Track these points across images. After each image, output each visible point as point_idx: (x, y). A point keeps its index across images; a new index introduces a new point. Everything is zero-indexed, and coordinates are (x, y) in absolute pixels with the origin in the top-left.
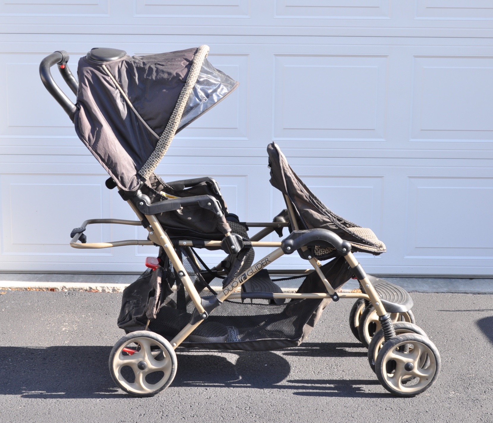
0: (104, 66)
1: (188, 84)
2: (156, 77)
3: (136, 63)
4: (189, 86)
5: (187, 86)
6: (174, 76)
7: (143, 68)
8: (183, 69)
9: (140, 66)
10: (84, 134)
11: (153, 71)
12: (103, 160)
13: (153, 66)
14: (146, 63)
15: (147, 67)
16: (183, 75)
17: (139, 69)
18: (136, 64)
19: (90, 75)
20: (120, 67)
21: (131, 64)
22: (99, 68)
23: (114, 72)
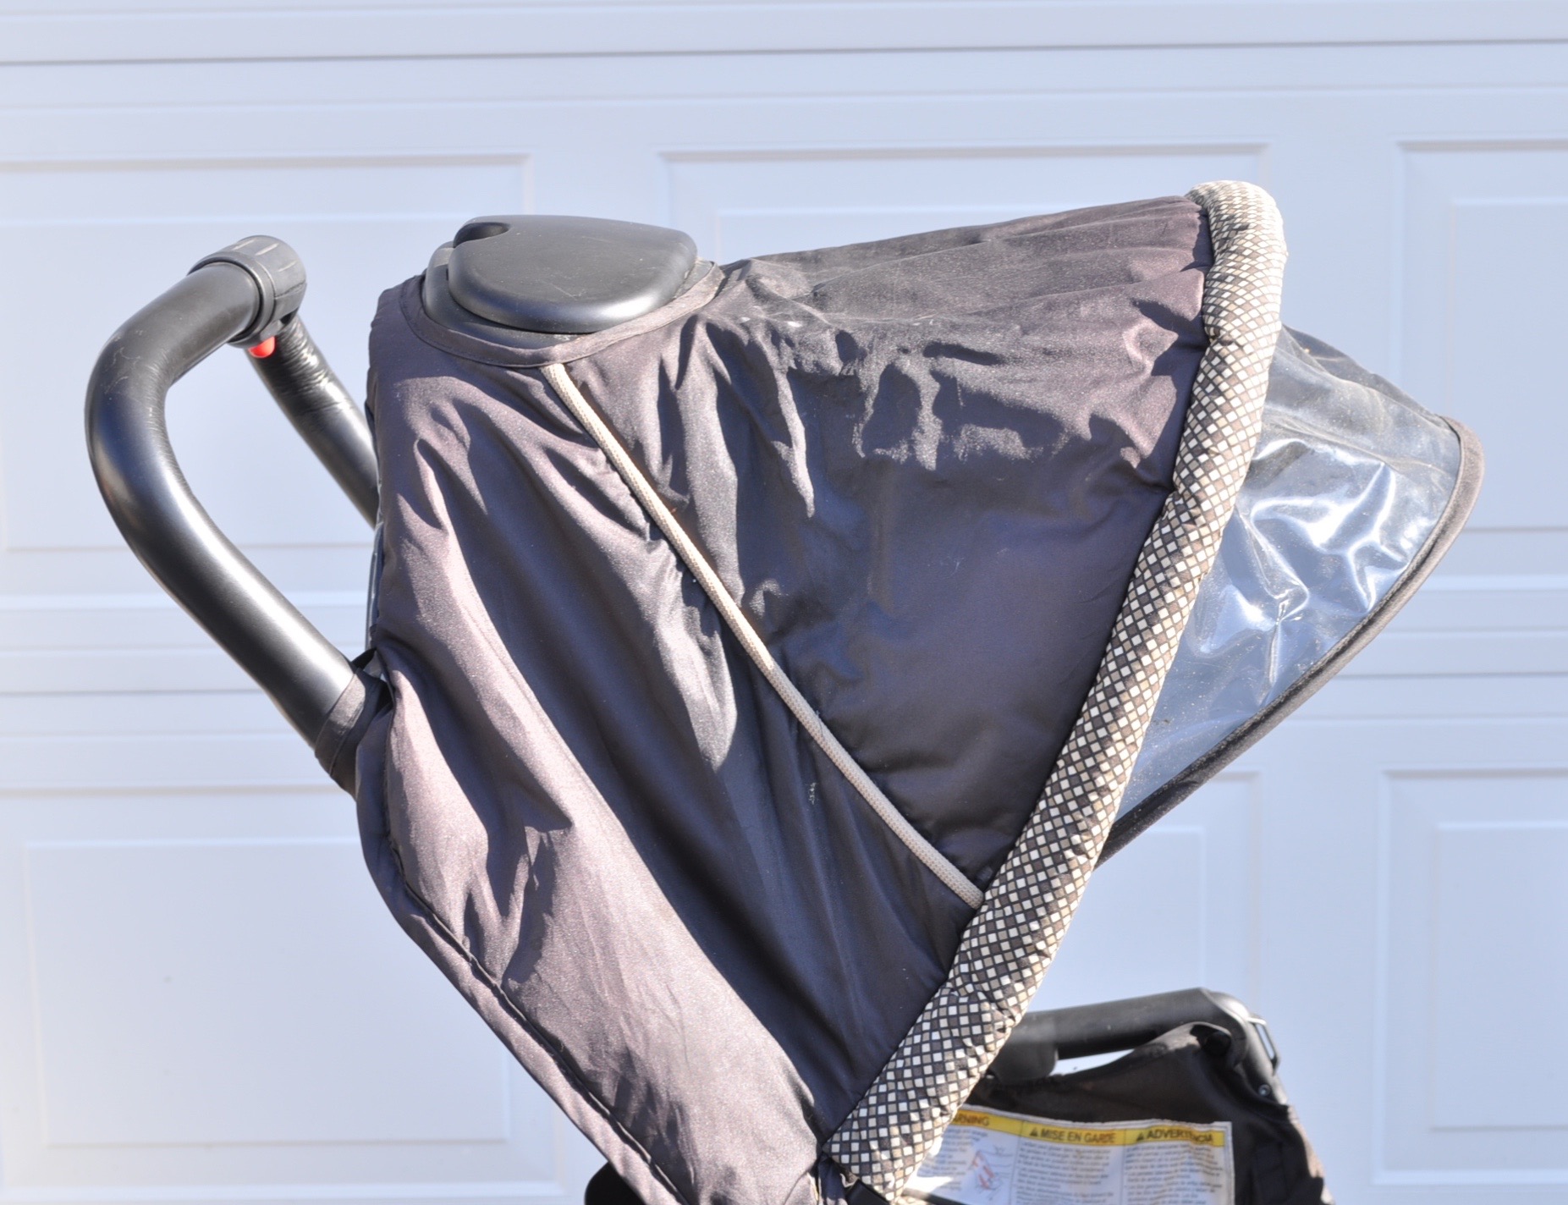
0: (556, 372)
1: (1192, 503)
2: (944, 449)
3: (790, 343)
4: (1202, 519)
5: (1185, 517)
6: (1076, 439)
7: (842, 378)
8: (1145, 388)
9: (817, 364)
10: (430, 888)
11: (919, 405)
12: (583, 1083)
13: (916, 368)
14: (862, 339)
15: (871, 374)
16: (1149, 432)
17: (809, 384)
18: (787, 351)
19: (460, 440)
20: (673, 372)
21: (754, 347)
22: (524, 385)
23: (633, 416)
